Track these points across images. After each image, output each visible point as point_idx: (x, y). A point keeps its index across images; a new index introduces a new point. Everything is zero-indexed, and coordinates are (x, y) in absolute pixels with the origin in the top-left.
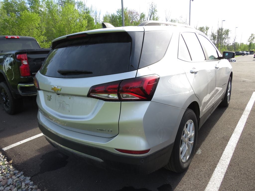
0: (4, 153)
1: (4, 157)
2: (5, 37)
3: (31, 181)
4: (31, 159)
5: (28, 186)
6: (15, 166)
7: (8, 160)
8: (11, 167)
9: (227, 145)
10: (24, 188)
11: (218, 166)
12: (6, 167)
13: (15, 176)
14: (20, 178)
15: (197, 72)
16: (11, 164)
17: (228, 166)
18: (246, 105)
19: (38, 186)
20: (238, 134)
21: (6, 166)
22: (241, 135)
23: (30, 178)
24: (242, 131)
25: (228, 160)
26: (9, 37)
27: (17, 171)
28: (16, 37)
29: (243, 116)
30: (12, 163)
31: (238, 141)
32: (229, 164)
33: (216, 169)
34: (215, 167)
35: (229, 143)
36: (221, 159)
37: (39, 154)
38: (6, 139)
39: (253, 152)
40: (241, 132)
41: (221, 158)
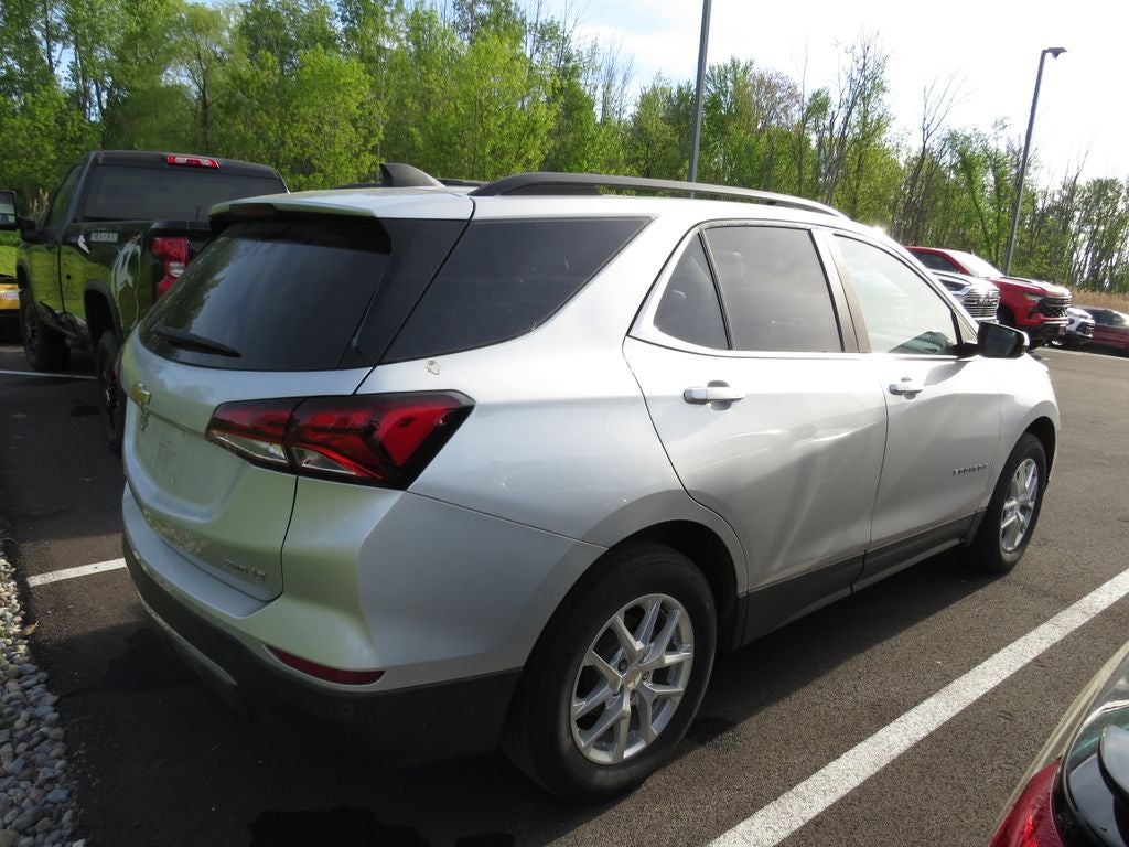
0: (25, 593)
1: (17, 609)
2: (164, 158)
3: (55, 711)
4: (95, 635)
5: (35, 726)
6: (36, 649)
7: (25, 623)
8: (22, 648)
9: (870, 739)
10: (23, 729)
11: (760, 812)
12: (7, 646)
13: (19, 683)
14: (28, 692)
15: (733, 400)
16: (26, 638)
17: (802, 823)
18: (1097, 583)
19: (66, 732)
20: (956, 703)
21: (10, 641)
22: (965, 711)
23: (56, 698)
24: (985, 695)
25: (822, 801)
26: (181, 159)
27: (31, 668)
28: (205, 161)
29: (1044, 628)
30: (32, 634)
31: (931, 734)
32: (817, 817)
33: (742, 827)
34: (747, 815)
35: (882, 733)
36: (794, 790)
37: (134, 620)
38: (58, 547)
39: (965, 791)
40: (975, 698)
41: (801, 787)
